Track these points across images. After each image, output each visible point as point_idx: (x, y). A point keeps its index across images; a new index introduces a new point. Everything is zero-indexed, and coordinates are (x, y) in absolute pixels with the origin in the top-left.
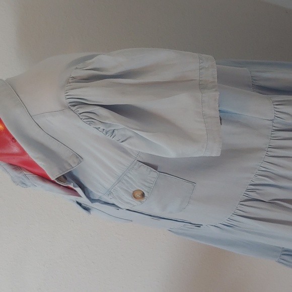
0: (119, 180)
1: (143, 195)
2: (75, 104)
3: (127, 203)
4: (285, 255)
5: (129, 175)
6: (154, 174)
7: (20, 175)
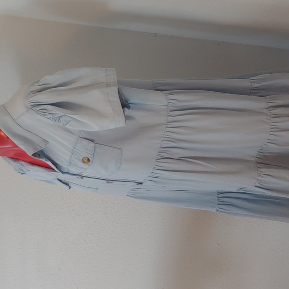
0: (73, 153)
1: (89, 160)
2: (33, 106)
3: (82, 168)
4: (220, 204)
5: (77, 148)
6: (92, 145)
7: (18, 165)
